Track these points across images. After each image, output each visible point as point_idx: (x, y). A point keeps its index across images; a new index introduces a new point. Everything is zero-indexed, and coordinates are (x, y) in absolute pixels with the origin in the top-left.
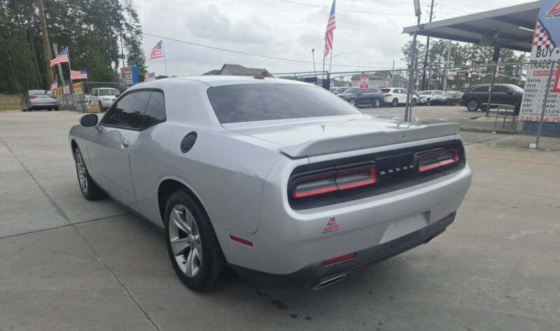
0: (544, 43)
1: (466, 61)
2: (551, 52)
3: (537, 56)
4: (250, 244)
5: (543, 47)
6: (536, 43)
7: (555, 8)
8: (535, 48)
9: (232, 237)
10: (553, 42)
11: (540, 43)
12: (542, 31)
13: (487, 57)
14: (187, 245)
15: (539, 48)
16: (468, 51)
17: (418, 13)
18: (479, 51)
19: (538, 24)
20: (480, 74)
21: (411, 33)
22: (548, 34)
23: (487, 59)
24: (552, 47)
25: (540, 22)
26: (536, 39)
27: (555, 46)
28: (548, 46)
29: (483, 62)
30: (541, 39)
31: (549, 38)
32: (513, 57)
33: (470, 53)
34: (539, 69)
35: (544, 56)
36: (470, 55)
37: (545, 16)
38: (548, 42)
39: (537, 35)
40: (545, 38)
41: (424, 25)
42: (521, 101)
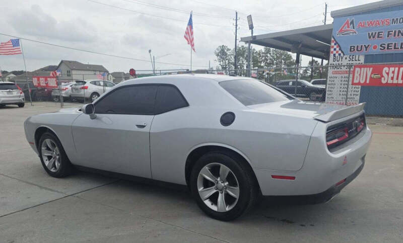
0: (337, 52)
1: (261, 62)
2: (342, 58)
3: (334, 61)
4: (293, 178)
5: (337, 55)
6: (332, 52)
7: (341, 29)
8: (332, 56)
9: (273, 177)
10: (342, 52)
11: (335, 52)
12: (335, 44)
13: (275, 60)
14: (215, 191)
15: (334, 55)
16: (262, 55)
17: (251, 27)
18: (269, 55)
19: (333, 39)
20: (271, 72)
21: (246, 42)
22: (339, 46)
23: (275, 62)
24: (342, 55)
25: (334, 39)
26: (332, 50)
27: (344, 55)
28: (340, 54)
29: (273, 64)
30: (335, 49)
31: (340, 49)
32: (292, 60)
33: (263, 57)
34: (336, 70)
35: (338, 61)
36: (263, 58)
37: (336, 34)
38: (340, 52)
39: (333, 47)
40: (338, 49)
41: (255, 36)
42: (325, 92)
